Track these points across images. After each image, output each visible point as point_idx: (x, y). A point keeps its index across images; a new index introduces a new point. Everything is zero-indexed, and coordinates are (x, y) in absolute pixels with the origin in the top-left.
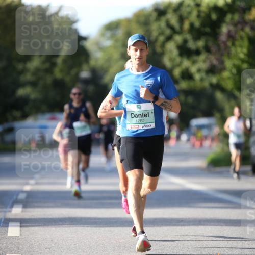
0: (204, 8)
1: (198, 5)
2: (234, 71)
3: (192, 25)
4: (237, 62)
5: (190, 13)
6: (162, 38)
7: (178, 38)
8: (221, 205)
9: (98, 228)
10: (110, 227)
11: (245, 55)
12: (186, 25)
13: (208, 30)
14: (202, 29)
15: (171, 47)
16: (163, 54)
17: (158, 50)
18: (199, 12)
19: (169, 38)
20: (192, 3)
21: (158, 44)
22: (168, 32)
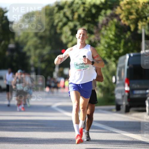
0: (87, 5)
1: (84, 3)
2: (106, 46)
3: (79, 16)
4: (108, 40)
5: (78, 8)
6: (60, 24)
7: (71, 24)
8: (96, 130)
9: (18, 145)
10: (27, 144)
11: (113, 35)
12: (76, 16)
13: (89, 19)
14: (86, 19)
15: (66, 29)
16: (61, 34)
17: (58, 31)
18: (84, 7)
19: (65, 24)
20: (80, 2)
21: (58, 28)
22: (65, 20)
